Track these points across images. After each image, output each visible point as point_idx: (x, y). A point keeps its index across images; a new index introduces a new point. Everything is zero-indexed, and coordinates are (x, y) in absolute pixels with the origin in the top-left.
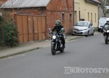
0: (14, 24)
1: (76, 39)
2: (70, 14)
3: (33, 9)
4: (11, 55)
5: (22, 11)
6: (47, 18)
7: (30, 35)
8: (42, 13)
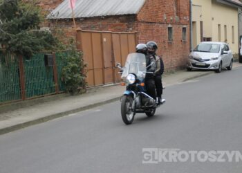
0: (76, 49)
2: (183, 28)
3: (112, 19)
4: (74, 111)
5: (88, 23)
6: (140, 36)
7: (105, 71)
8: (129, 27)
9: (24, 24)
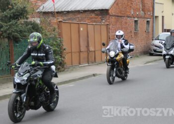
0: (57, 36)
1: (155, 61)
2: (147, 21)
3: (88, 13)
5: (70, 16)
6: (111, 27)
7: (81, 54)
8: (102, 20)
9: (14, 15)
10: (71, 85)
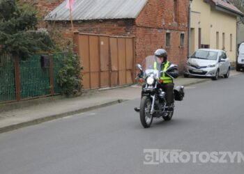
0: (73, 52)
1: (192, 84)
2: (181, 35)
3: (110, 22)
4: (69, 114)
5: (86, 26)
6: (137, 41)
7: (102, 74)
8: (127, 31)
9: (21, 25)
10: (92, 113)
